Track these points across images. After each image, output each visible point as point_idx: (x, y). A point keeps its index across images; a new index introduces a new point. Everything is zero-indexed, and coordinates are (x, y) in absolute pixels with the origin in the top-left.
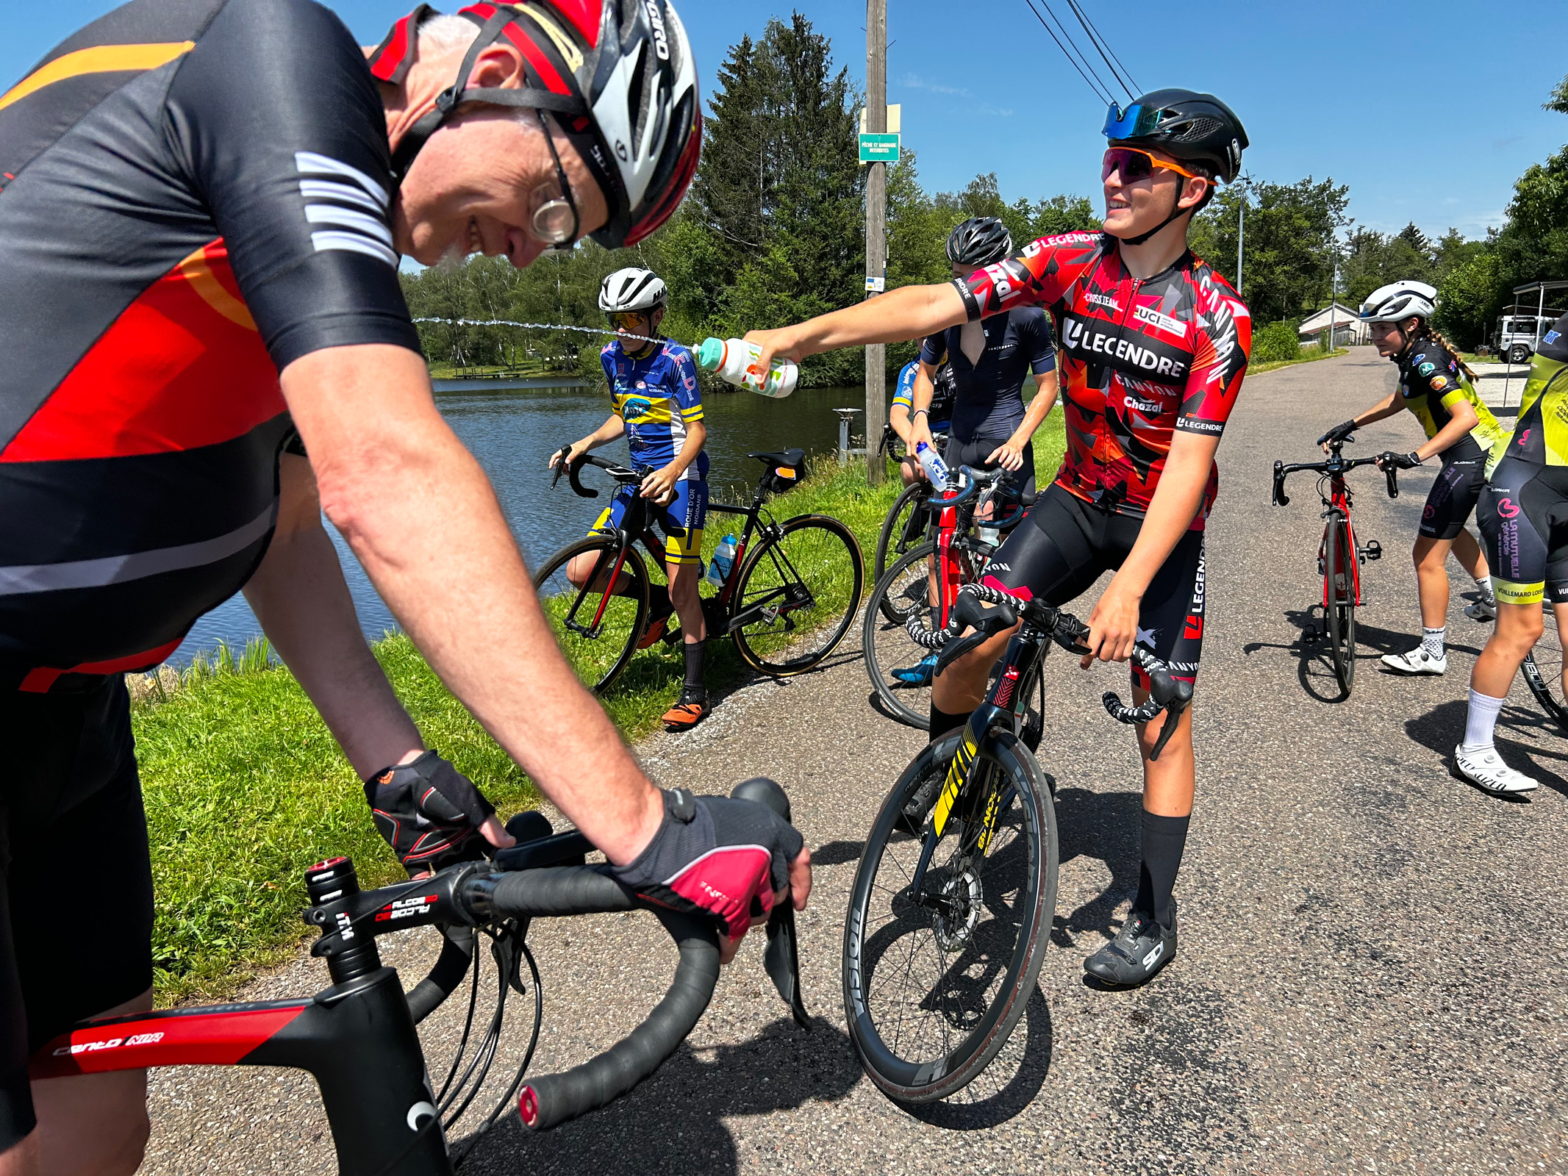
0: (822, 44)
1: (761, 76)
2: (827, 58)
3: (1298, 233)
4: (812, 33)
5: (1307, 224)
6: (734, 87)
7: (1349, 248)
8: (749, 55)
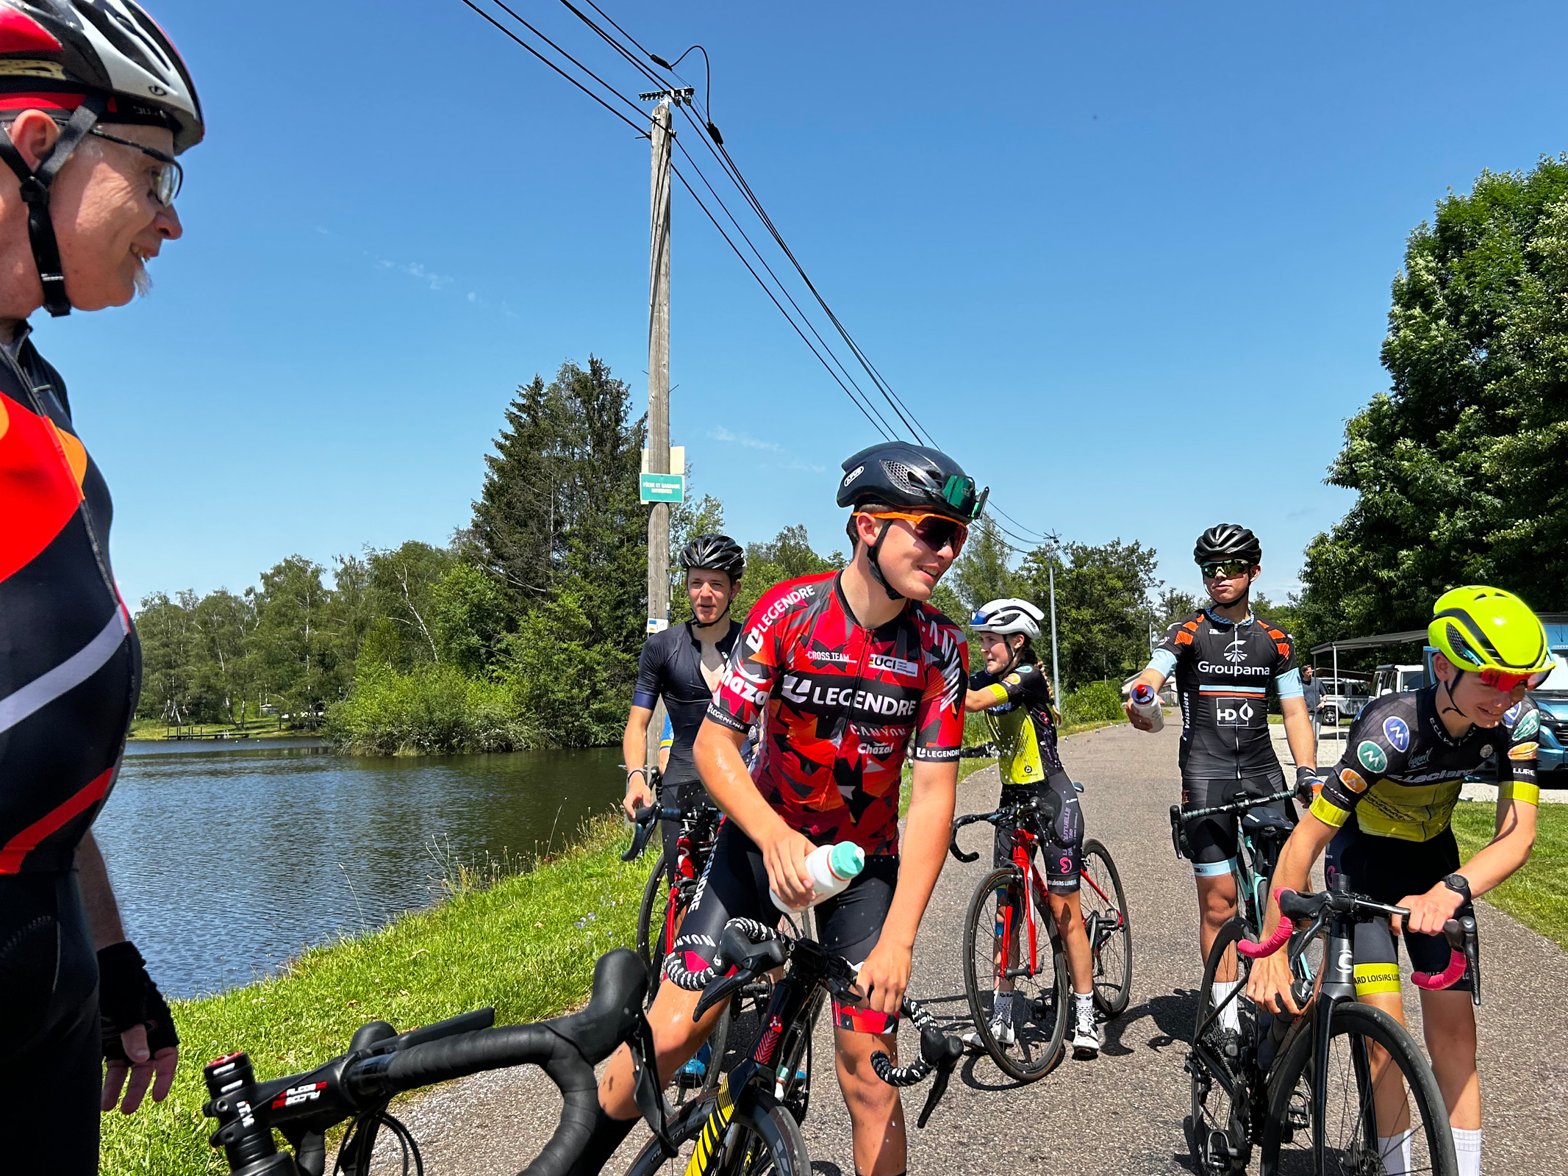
0: (622, 389)
1: (553, 417)
2: (627, 403)
3: (1112, 592)
4: (610, 377)
5: (1119, 584)
6: (522, 426)
7: (1164, 609)
8: (540, 395)
